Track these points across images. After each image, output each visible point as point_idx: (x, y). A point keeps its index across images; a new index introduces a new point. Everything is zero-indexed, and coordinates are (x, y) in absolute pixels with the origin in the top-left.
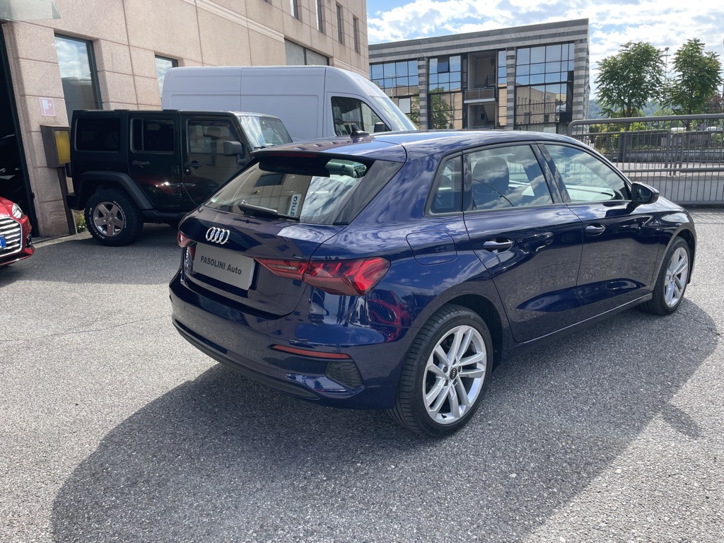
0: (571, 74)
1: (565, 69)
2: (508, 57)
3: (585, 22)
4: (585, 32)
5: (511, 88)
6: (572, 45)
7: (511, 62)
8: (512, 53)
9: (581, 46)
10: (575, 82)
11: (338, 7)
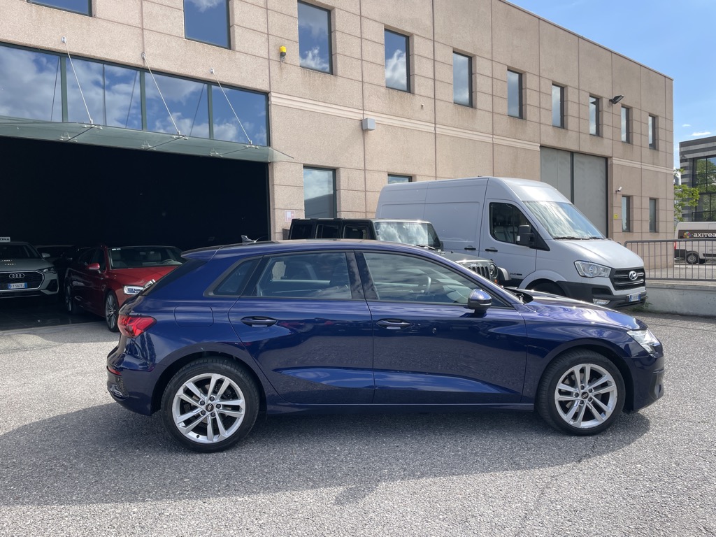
11: (628, 109)
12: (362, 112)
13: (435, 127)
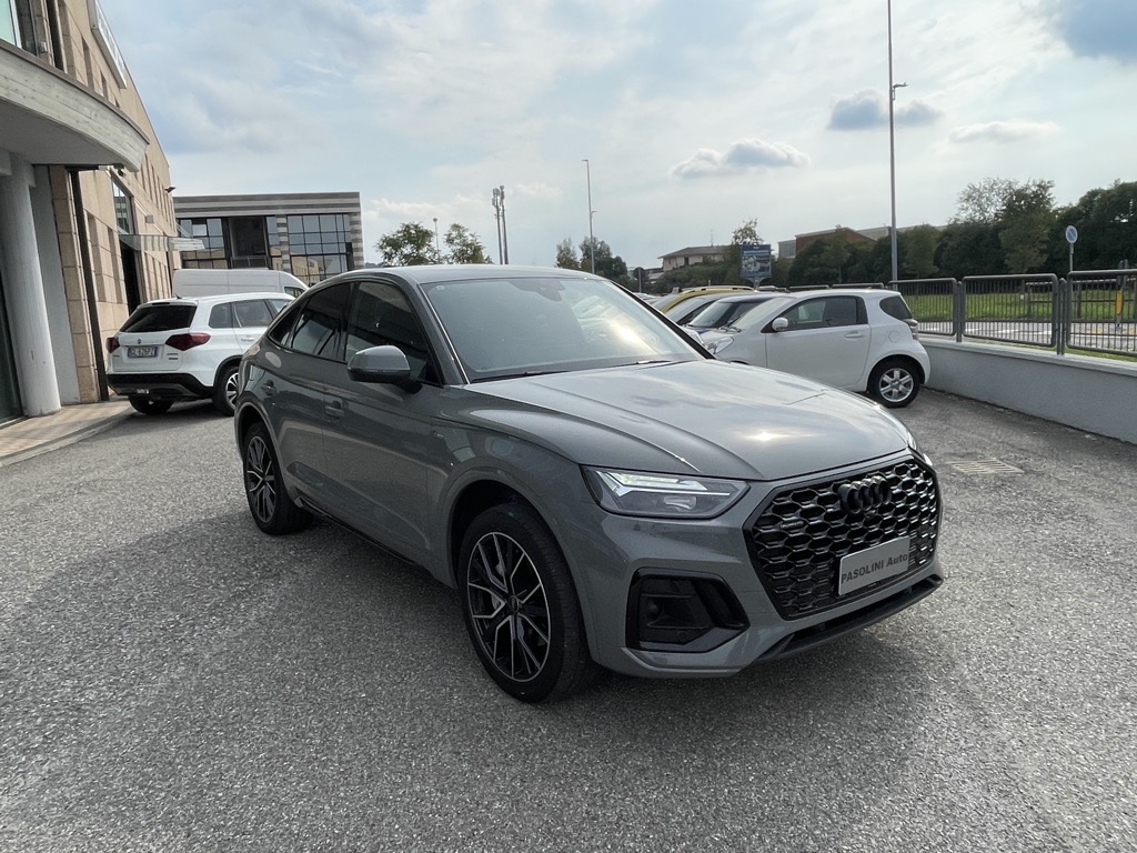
0: (349, 246)
1: (341, 240)
2: (279, 225)
3: (356, 195)
4: (358, 205)
5: (286, 257)
6: (345, 216)
7: (283, 230)
8: (283, 220)
9: (355, 218)
10: (355, 254)
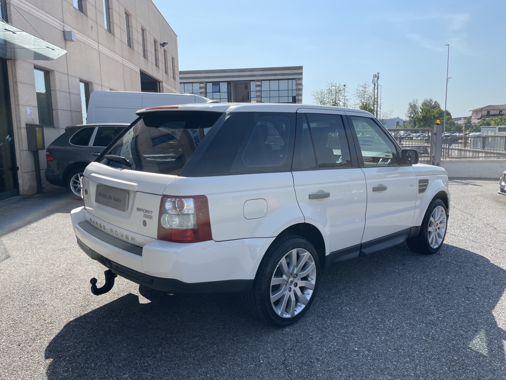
0: (294, 99)
1: (290, 95)
2: (257, 86)
3: (301, 68)
4: (301, 74)
6: (294, 81)
8: (259, 83)
9: (299, 82)
11: (165, 51)
12: (63, 24)
13: (98, 46)
